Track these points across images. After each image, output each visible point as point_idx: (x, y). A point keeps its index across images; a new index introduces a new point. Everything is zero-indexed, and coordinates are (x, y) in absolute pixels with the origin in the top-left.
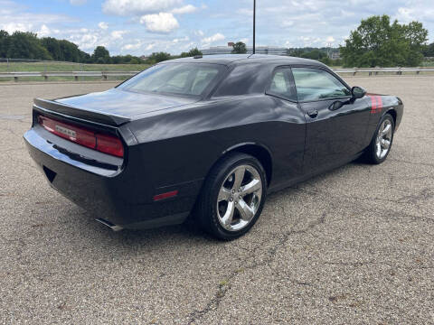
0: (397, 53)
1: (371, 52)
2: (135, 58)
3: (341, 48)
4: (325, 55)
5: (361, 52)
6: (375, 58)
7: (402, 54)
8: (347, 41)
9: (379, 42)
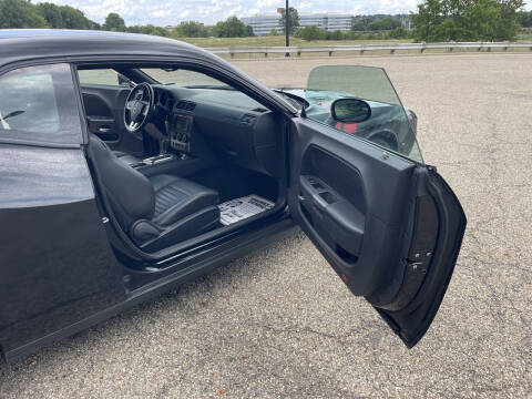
0: (484, 22)
1: (451, 20)
2: (158, 28)
3: (413, 16)
4: (399, 24)
5: (438, 21)
6: (455, 29)
7: (490, 24)
8: (420, 7)
9: (460, 8)
